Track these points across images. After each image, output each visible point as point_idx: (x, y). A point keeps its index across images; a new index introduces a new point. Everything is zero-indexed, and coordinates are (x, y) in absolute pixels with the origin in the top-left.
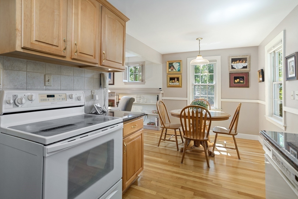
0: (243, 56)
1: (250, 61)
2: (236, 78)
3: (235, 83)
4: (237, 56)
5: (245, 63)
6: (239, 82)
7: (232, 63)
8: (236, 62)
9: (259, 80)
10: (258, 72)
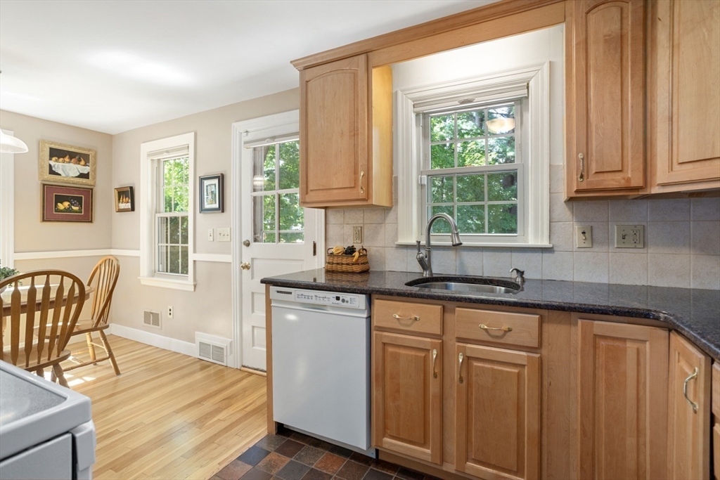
0: (80, 148)
1: (95, 163)
2: (60, 199)
3: (58, 210)
4: (65, 146)
5: (84, 165)
6: (68, 210)
7: (50, 159)
8: (61, 159)
9: (119, 206)
10: (116, 192)
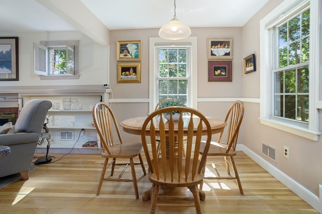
0: (225, 39)
1: (233, 46)
2: (216, 69)
3: (215, 75)
4: (218, 39)
5: (227, 48)
6: (220, 75)
7: (212, 48)
8: (216, 46)
9: (246, 70)
10: (245, 61)
